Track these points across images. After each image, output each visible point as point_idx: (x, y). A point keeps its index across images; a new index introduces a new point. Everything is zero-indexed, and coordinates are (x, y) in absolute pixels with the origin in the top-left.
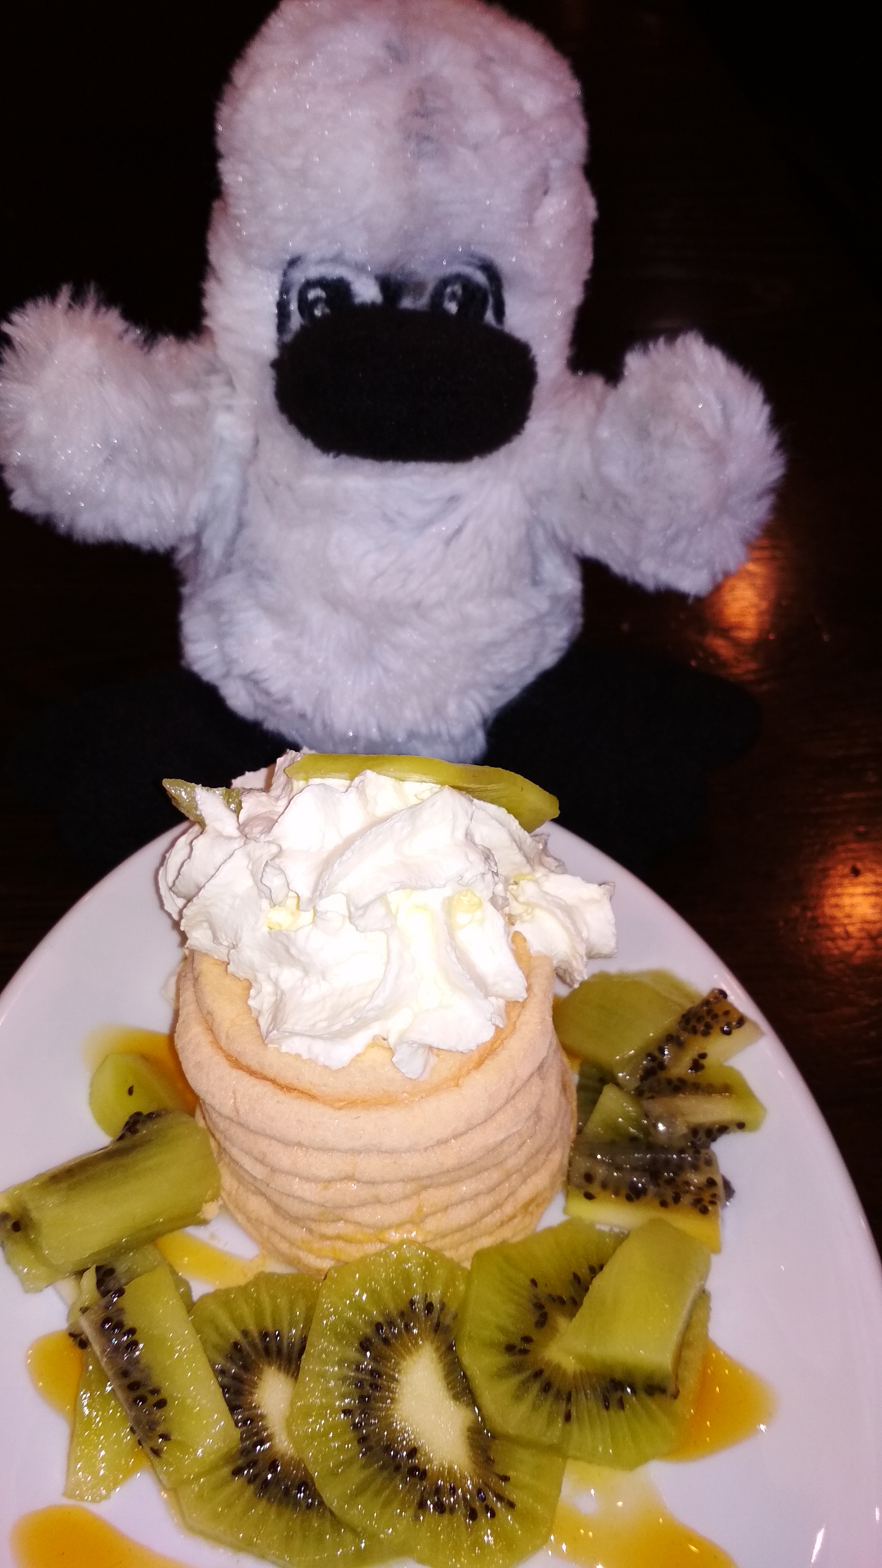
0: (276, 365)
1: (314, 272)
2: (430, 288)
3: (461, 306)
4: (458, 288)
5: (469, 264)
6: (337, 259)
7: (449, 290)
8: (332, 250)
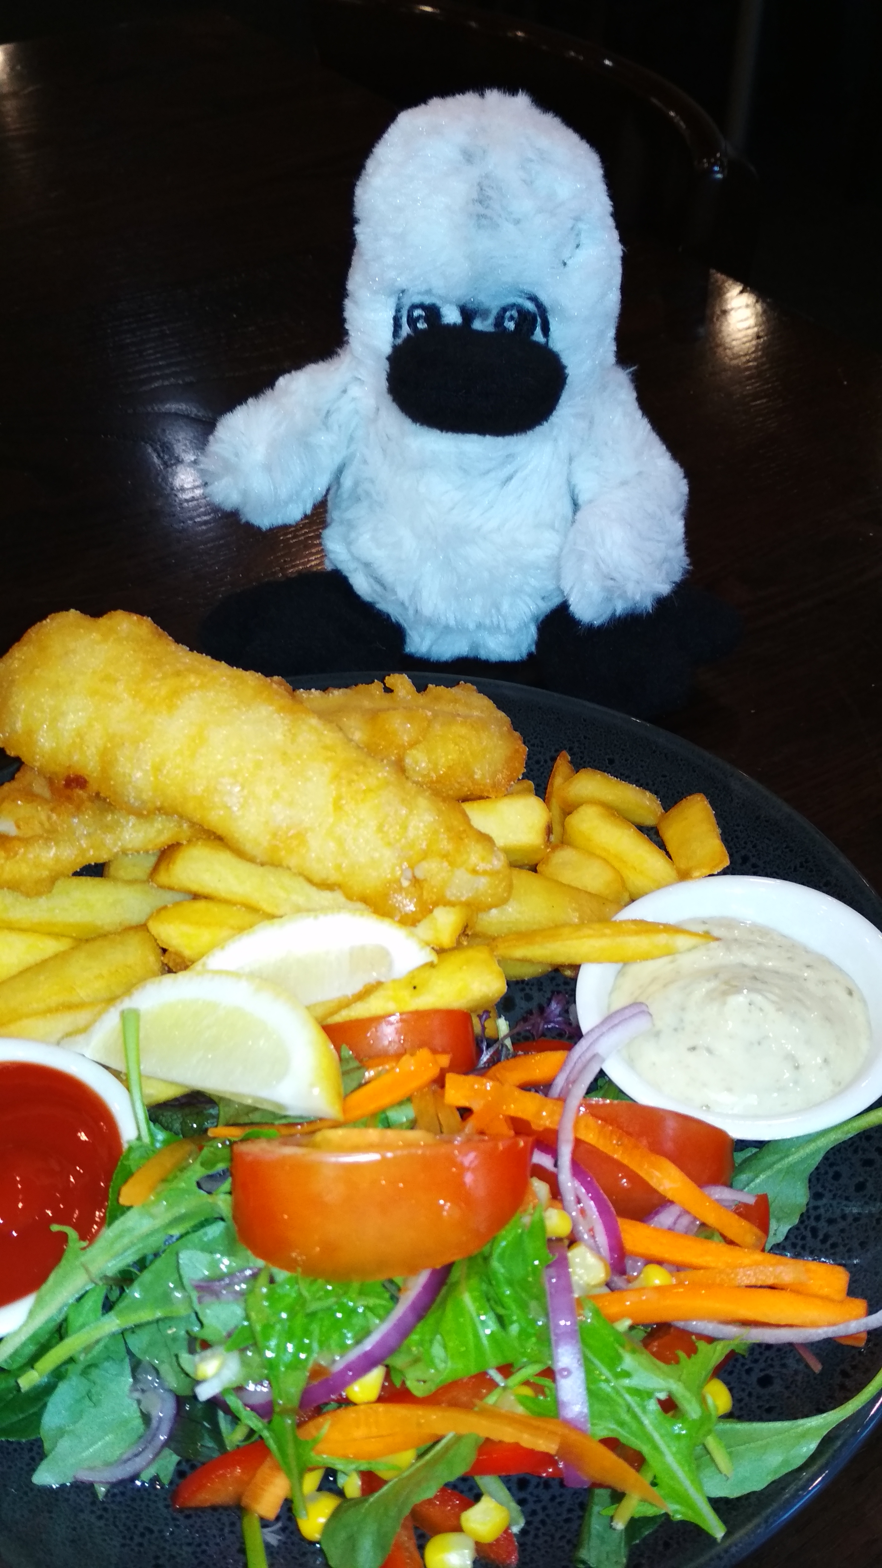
0: (389, 359)
1: (417, 300)
2: (494, 313)
3: (517, 325)
4: (514, 313)
5: (520, 297)
6: (429, 292)
7: (508, 314)
8: (424, 288)
